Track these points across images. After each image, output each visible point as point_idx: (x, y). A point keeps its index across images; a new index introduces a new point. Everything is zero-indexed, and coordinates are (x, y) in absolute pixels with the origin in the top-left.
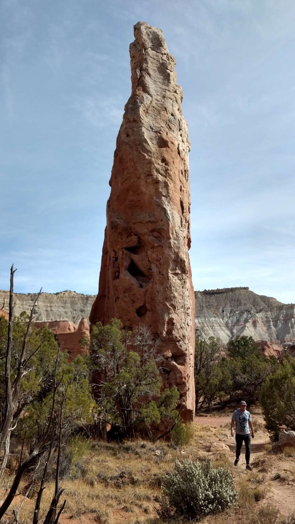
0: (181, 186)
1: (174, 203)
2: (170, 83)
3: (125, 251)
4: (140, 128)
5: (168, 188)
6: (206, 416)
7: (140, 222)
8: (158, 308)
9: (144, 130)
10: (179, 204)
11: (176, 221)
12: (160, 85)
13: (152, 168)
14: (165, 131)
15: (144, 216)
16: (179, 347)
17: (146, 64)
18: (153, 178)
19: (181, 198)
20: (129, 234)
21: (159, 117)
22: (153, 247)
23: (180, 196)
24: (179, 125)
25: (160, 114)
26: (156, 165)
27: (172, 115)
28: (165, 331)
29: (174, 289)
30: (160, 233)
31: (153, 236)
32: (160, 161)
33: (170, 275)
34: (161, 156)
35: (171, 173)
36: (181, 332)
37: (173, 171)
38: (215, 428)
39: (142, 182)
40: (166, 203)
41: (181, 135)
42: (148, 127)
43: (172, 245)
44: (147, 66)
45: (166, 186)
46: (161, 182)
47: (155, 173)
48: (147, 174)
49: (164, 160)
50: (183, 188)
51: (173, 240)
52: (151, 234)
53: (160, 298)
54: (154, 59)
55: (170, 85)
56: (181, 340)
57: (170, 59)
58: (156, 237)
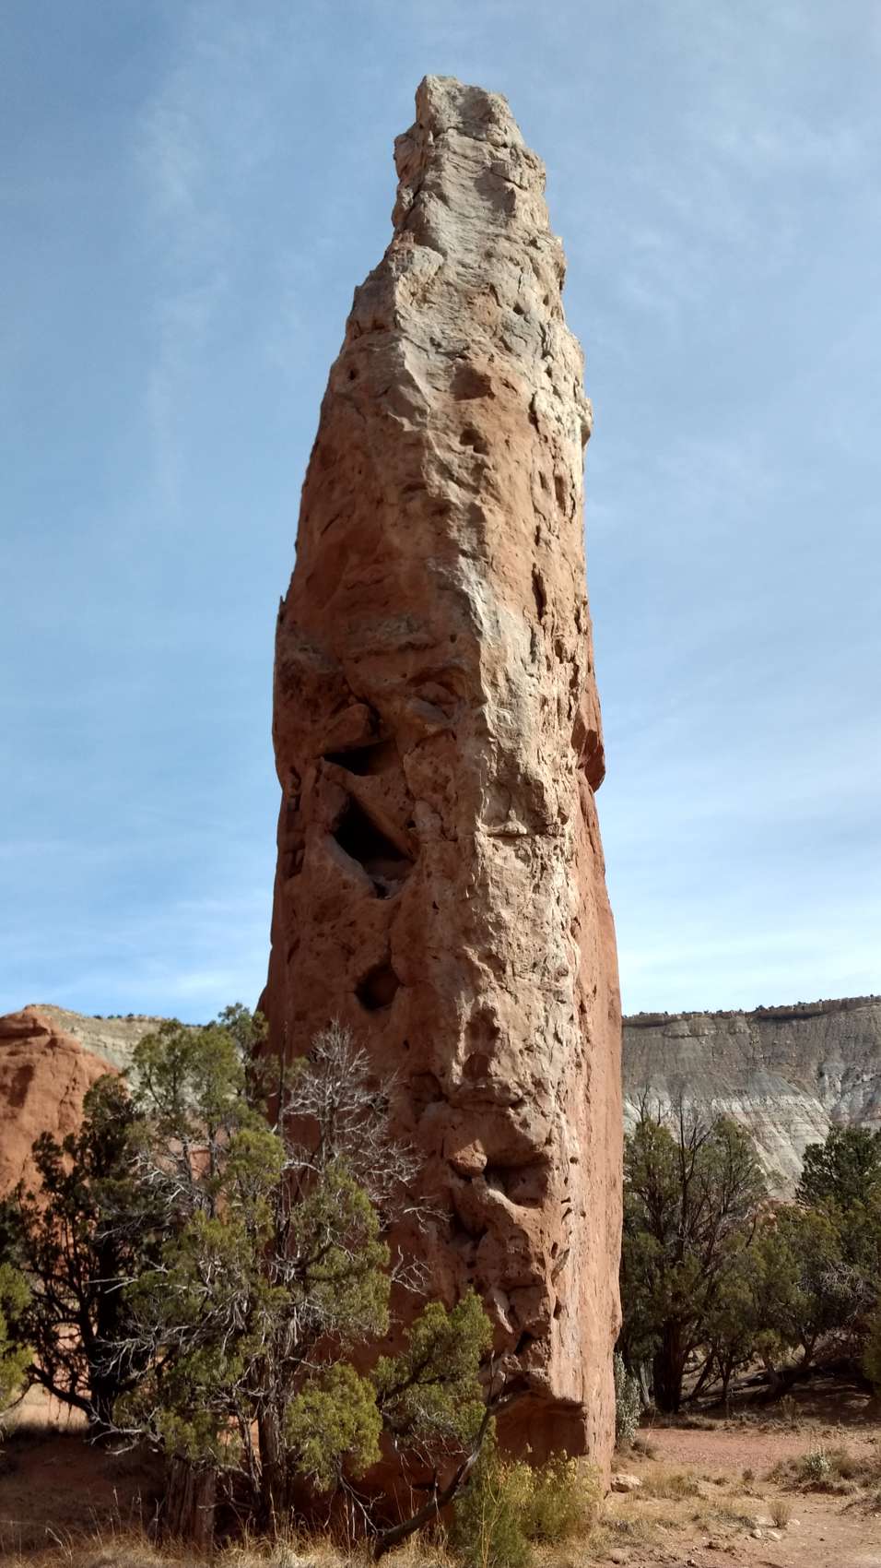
0: (538, 529)
1: (504, 579)
2: (514, 217)
3: (326, 766)
4: (394, 345)
5: (483, 527)
6: (710, 1428)
7: (378, 653)
8: (436, 969)
9: (404, 346)
10: (527, 584)
11: (509, 640)
12: (480, 225)
13: (424, 460)
14: (485, 352)
15: (393, 631)
16: (517, 1127)
17: (436, 171)
18: (426, 494)
19: (534, 565)
20: (339, 700)
21: (467, 314)
22: (422, 741)
23: (534, 560)
24: (544, 340)
25: (469, 303)
26: (437, 451)
27: (518, 310)
28: (458, 1062)
29: (497, 892)
30: (448, 686)
31: (423, 699)
32: (458, 439)
33: (483, 840)
34: (461, 423)
35: (497, 477)
36: (527, 1067)
37: (504, 471)
38: (718, 1482)
39: (391, 515)
40: (473, 577)
41: (549, 372)
42: (423, 341)
43: (490, 726)
44: (439, 177)
45: (476, 518)
46: (457, 509)
47: (436, 479)
48: (405, 485)
49: (470, 436)
50: (544, 534)
51: (494, 708)
52: (413, 690)
53: (441, 929)
54: (466, 158)
55: (514, 223)
56: (526, 1098)
57: (523, 159)
58: (433, 703)
